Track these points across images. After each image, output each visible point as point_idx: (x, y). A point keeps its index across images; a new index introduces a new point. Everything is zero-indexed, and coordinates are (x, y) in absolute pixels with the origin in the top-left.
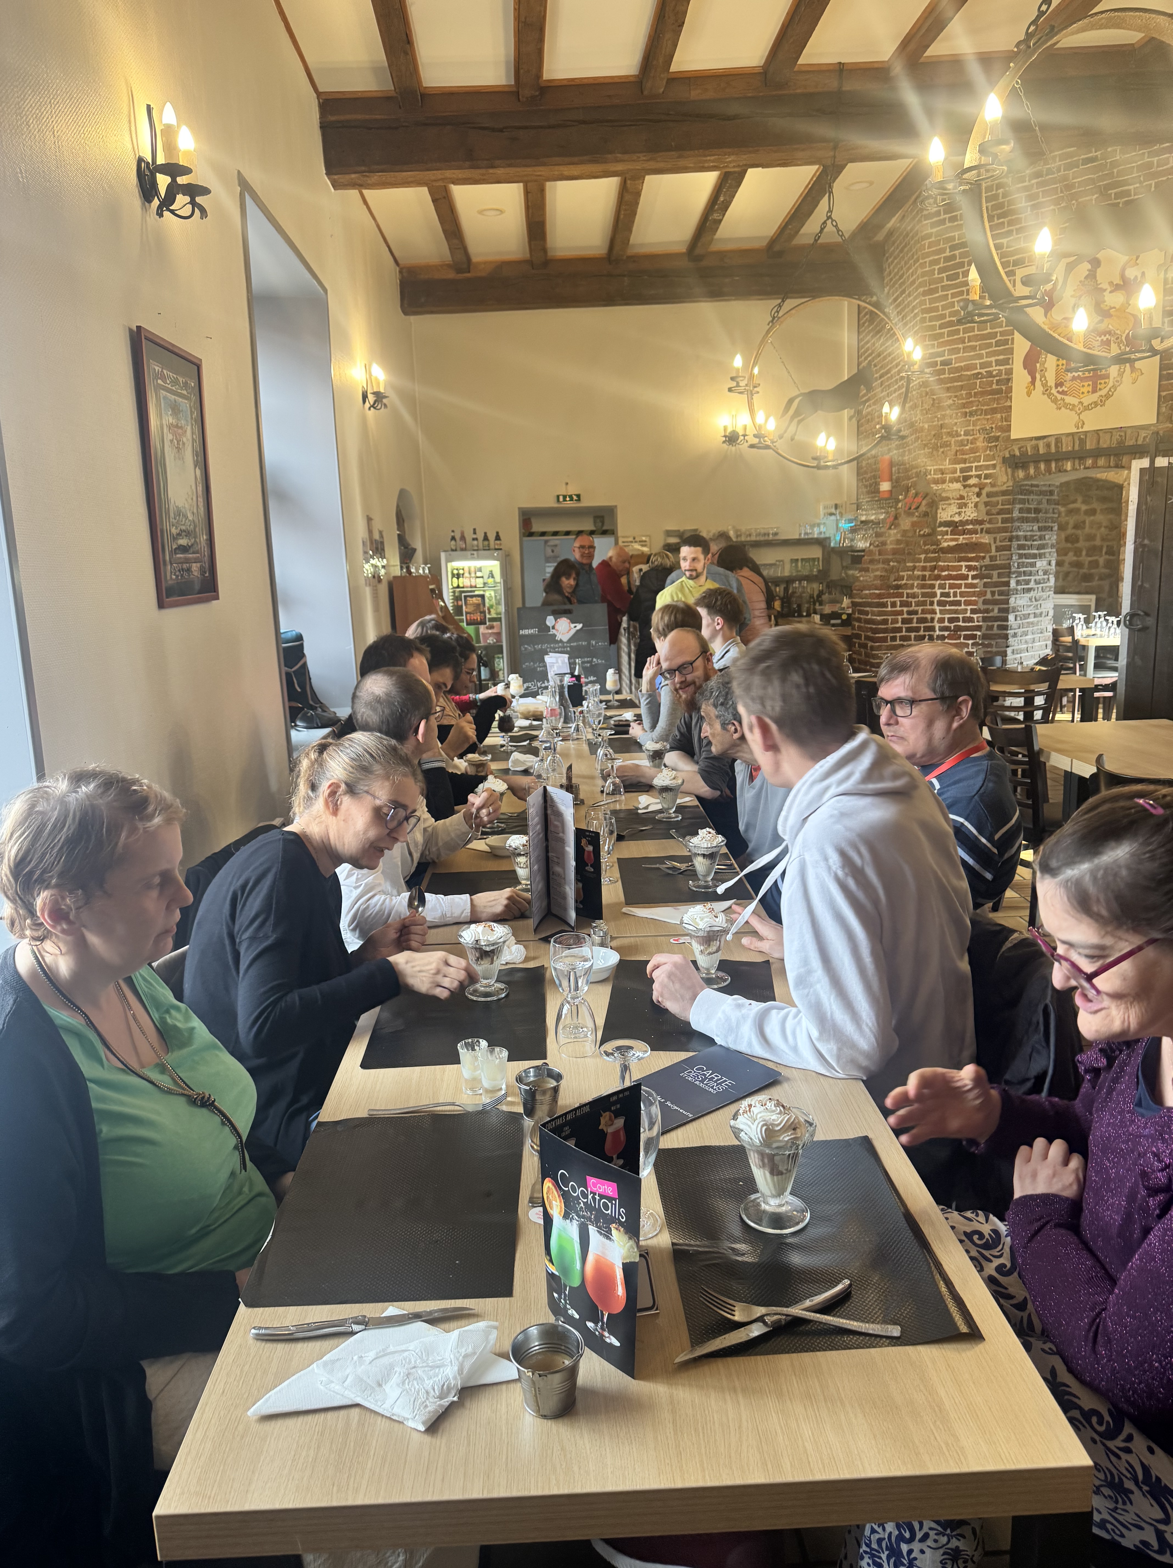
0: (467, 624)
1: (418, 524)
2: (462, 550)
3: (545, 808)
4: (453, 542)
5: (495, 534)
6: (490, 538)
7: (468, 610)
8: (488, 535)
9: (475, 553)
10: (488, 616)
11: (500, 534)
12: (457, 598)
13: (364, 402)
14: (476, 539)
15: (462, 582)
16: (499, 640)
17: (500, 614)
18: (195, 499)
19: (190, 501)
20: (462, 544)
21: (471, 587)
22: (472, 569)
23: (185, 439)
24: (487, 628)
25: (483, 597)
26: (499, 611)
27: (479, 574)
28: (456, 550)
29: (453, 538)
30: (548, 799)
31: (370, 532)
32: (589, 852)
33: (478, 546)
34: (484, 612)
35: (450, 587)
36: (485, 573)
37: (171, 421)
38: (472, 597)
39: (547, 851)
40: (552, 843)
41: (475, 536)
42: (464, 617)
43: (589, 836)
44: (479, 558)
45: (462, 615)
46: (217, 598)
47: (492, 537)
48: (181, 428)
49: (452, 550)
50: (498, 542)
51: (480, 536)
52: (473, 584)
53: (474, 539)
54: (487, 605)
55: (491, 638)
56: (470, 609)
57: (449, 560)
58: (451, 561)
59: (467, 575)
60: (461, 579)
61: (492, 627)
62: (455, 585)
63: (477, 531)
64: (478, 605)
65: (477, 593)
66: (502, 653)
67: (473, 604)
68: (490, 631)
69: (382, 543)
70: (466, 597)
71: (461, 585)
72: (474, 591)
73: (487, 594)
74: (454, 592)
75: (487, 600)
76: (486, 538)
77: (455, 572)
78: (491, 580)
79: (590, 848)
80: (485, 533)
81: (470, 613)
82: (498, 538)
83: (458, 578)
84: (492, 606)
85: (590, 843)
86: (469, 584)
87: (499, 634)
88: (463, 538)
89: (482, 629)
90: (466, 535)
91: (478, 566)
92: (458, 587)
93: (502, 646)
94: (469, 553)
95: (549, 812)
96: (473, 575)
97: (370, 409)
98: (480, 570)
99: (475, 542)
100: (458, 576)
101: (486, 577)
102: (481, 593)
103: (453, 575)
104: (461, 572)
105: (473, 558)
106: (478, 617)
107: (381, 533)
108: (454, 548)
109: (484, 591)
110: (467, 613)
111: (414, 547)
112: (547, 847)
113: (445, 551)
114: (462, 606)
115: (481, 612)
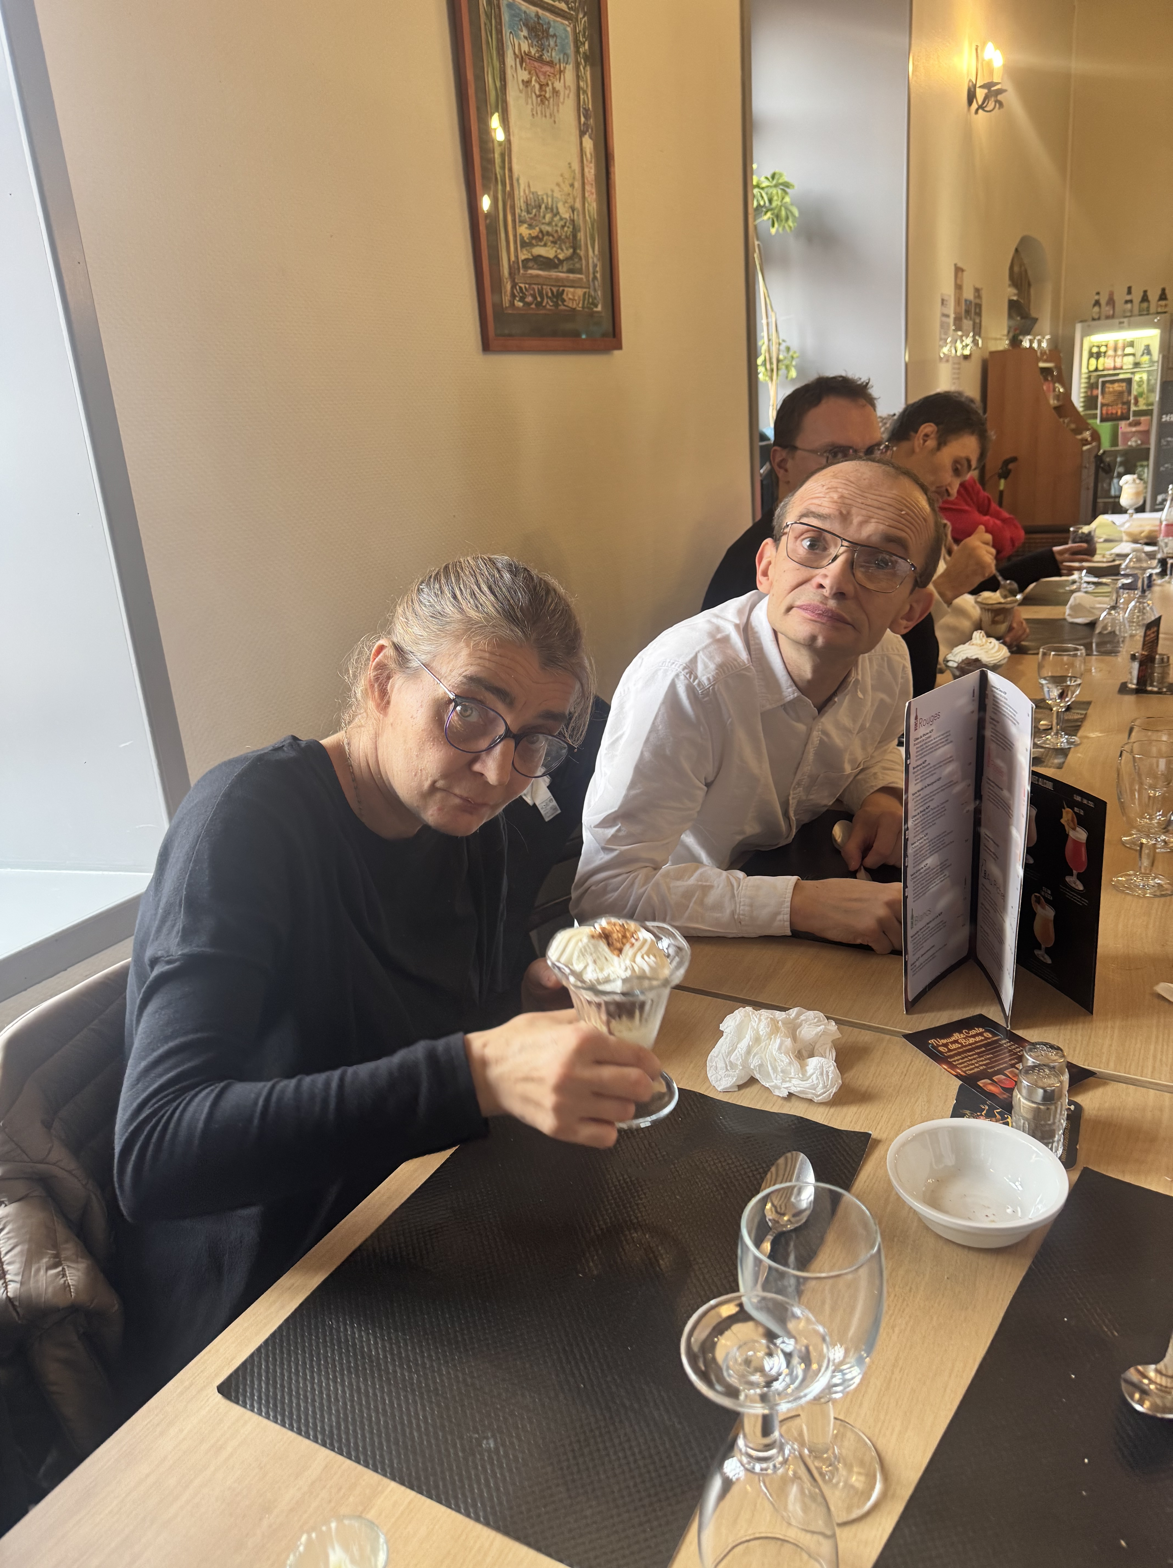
0: (1102, 420)
1: (1049, 287)
2: (1108, 317)
3: (981, 724)
4: (1096, 309)
5: (1159, 292)
6: (1150, 298)
7: (1105, 401)
8: (1149, 294)
9: (1126, 320)
10: (1133, 408)
11: (1167, 291)
12: (1092, 386)
13: (970, 103)
14: (1131, 301)
15: (1105, 363)
16: (1146, 441)
17: (1152, 404)
18: (577, 185)
19: (567, 188)
20: (1107, 310)
21: (1115, 368)
22: (1120, 345)
23: (558, 85)
24: (1130, 425)
25: (1129, 381)
26: (1151, 400)
27: (1129, 350)
28: (1099, 319)
29: (1097, 303)
30: (989, 702)
31: (959, 287)
32: (1076, 843)
33: (1131, 311)
34: (1128, 403)
35: (1084, 370)
36: (1140, 348)
37: (525, 47)
38: (1113, 382)
39: (977, 822)
40: (988, 807)
41: (1128, 298)
42: (1099, 412)
43: (1080, 805)
44: (1131, 326)
45: (1096, 409)
46: (619, 347)
47: (1154, 296)
48: (551, 64)
49: (1094, 319)
50: (1163, 303)
51: (1137, 296)
52: (1118, 365)
53: (1127, 302)
54: (1134, 392)
55: (1133, 439)
56: (1109, 399)
57: (1086, 333)
58: (1089, 334)
59: (1111, 353)
60: (1101, 360)
61: (1137, 423)
62: (1092, 368)
63: (1133, 290)
64: (1121, 393)
65: (1121, 377)
66: (1147, 459)
67: (1114, 392)
68: (1134, 429)
69: (979, 306)
70: (1104, 383)
71: (1100, 368)
72: (1118, 374)
73: (1137, 378)
74: (1089, 378)
75: (1135, 386)
76: (1145, 298)
77: (1095, 350)
78: (1146, 358)
79: (1080, 835)
80: (1145, 292)
81: (1107, 405)
82: (1163, 296)
83: (1097, 358)
84: (1141, 394)
85: (1081, 822)
86: (1112, 366)
87: (1147, 433)
88: (1111, 302)
89: (1123, 426)
90: (1116, 298)
91: (1129, 340)
92: (1096, 370)
93: (1149, 449)
94: (1116, 321)
95: (988, 733)
96: (1120, 352)
97: (976, 112)
98: (1131, 344)
99: (1129, 306)
100: (1098, 355)
101: (1139, 354)
102: (1128, 376)
103: (1091, 355)
104: (1103, 349)
105: (1121, 326)
106: (1118, 410)
107: (977, 291)
108: (1096, 317)
109: (1133, 373)
110: (1103, 405)
111: (1034, 314)
112: (977, 812)
113: (1081, 321)
114: (1097, 397)
115: (1123, 403)
